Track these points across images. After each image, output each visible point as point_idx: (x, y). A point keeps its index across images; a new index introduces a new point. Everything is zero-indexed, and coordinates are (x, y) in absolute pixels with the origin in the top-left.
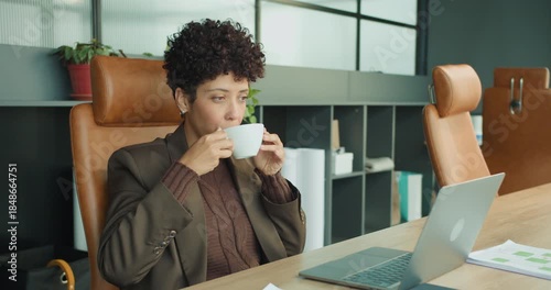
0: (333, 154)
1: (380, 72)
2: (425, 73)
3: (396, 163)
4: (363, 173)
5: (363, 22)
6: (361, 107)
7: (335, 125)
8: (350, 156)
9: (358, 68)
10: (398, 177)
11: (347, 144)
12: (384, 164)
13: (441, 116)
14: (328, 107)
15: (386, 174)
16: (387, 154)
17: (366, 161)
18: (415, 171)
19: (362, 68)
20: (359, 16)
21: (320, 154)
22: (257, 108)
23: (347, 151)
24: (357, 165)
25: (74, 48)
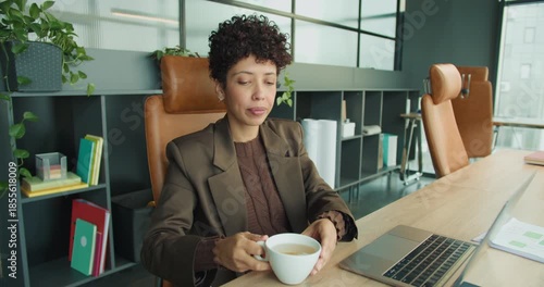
0: (343, 123)
1: (373, 69)
2: (400, 69)
3: (382, 129)
4: (361, 136)
5: (362, 35)
6: (361, 92)
7: (344, 103)
8: (353, 125)
9: (358, 65)
10: (382, 137)
11: (351, 117)
12: (375, 130)
13: (435, 103)
14: (339, 92)
15: (376, 137)
16: (377, 123)
17: (363, 128)
18: (393, 133)
19: (361, 66)
20: (359, 31)
21: (333, 124)
22: (293, 93)
23: (351, 121)
24: (357, 131)
25: (164, 52)
